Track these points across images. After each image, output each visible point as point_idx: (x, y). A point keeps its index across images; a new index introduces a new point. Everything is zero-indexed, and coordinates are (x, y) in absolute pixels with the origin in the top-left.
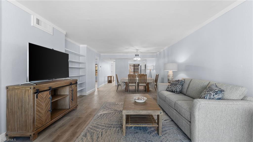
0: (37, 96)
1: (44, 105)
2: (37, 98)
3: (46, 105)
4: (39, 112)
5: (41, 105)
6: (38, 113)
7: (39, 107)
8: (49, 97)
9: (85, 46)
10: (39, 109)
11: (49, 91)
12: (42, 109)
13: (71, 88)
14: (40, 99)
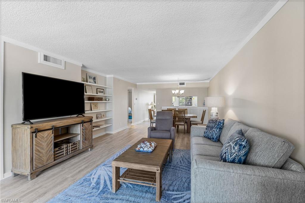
0: (36, 135)
1: (45, 144)
2: (36, 137)
3: (48, 145)
4: (39, 152)
5: (41, 144)
6: (37, 153)
7: (38, 147)
8: (51, 136)
9: (112, 76)
10: (38, 148)
11: (51, 131)
12: (43, 148)
13: (82, 127)
14: (40, 139)
